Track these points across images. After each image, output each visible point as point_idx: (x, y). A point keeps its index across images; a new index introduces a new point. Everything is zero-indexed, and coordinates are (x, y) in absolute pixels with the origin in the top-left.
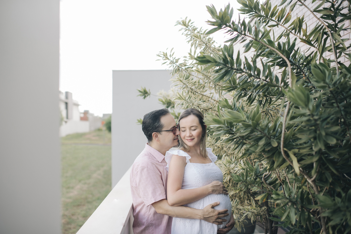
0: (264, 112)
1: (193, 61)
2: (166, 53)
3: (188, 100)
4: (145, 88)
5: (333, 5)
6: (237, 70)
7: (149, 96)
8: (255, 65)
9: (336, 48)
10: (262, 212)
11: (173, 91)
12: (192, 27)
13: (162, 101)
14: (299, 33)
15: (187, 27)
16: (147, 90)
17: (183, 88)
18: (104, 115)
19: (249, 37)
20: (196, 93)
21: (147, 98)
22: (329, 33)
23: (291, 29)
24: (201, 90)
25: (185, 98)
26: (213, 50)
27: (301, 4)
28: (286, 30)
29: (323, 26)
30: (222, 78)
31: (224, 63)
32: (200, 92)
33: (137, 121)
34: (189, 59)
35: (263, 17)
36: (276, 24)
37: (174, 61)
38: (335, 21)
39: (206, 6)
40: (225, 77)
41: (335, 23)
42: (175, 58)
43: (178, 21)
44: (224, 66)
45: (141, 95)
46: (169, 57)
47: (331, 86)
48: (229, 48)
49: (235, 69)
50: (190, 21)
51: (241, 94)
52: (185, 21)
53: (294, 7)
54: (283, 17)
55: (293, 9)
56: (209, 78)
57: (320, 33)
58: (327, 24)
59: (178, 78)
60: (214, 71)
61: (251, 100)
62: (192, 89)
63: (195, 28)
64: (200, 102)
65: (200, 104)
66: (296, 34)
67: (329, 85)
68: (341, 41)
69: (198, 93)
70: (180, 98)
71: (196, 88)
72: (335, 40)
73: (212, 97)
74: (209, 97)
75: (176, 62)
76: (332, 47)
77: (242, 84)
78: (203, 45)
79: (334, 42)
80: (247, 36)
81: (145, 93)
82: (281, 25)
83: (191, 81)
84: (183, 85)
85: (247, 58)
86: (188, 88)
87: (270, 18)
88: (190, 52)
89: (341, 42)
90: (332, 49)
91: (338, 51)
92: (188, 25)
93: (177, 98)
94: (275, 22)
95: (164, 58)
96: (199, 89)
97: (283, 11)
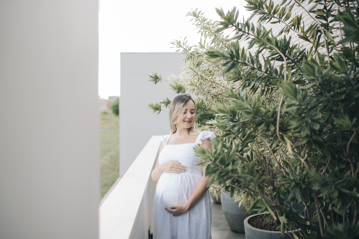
0: (268, 98)
1: (203, 50)
2: (180, 42)
3: (199, 86)
4: (156, 73)
5: (325, 7)
6: (243, 63)
7: (160, 81)
8: (258, 60)
9: (328, 44)
10: (268, 192)
11: (183, 75)
12: (202, 18)
13: (173, 87)
14: (297, 29)
15: (197, 18)
16: (158, 75)
17: (194, 75)
18: (110, 98)
19: (252, 35)
20: (206, 80)
21: (158, 83)
22: (322, 31)
23: (290, 25)
24: (211, 77)
25: (196, 84)
26: (222, 41)
27: (298, 5)
28: (287, 26)
29: (317, 25)
30: (229, 70)
31: (231, 57)
32: (210, 79)
33: (148, 106)
34: (200, 48)
35: (266, 14)
36: (278, 21)
37: (187, 49)
38: (327, 21)
39: (216, 8)
40: (231, 70)
41: (327, 22)
42: (188, 46)
43: (189, 12)
44: (231, 60)
45: (152, 80)
46: (182, 46)
47: (320, 79)
48: (235, 44)
49: (240, 63)
50: (200, 12)
51: (246, 84)
52: (195, 13)
53: (292, 8)
54: (283, 15)
55: (291, 10)
56: (218, 66)
57: (315, 30)
58: (320, 24)
59: (189, 67)
60: (222, 64)
61: (254, 89)
62: (202, 77)
63: (204, 19)
64: (210, 88)
65: (210, 90)
66: (295, 30)
67: (318, 78)
68: (332, 38)
69: (208, 80)
70: (192, 84)
71: (206, 76)
72: (328, 37)
73: (221, 84)
74: (218, 84)
75: (188, 50)
76: (325, 43)
77: (247, 76)
78: (213, 36)
79: (327, 39)
80: (251, 34)
81: (156, 79)
82: (282, 22)
83: (201, 69)
84: (193, 73)
85: (251, 53)
86: (198, 75)
87: (273, 15)
88: (200, 42)
89: (332, 40)
90: (324, 45)
91: (330, 47)
92: (199, 16)
93: (189, 84)
94: (277, 18)
95: (178, 46)
96: (209, 76)
97: (284, 9)
